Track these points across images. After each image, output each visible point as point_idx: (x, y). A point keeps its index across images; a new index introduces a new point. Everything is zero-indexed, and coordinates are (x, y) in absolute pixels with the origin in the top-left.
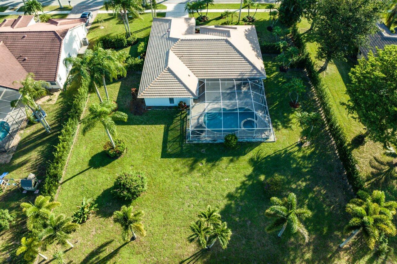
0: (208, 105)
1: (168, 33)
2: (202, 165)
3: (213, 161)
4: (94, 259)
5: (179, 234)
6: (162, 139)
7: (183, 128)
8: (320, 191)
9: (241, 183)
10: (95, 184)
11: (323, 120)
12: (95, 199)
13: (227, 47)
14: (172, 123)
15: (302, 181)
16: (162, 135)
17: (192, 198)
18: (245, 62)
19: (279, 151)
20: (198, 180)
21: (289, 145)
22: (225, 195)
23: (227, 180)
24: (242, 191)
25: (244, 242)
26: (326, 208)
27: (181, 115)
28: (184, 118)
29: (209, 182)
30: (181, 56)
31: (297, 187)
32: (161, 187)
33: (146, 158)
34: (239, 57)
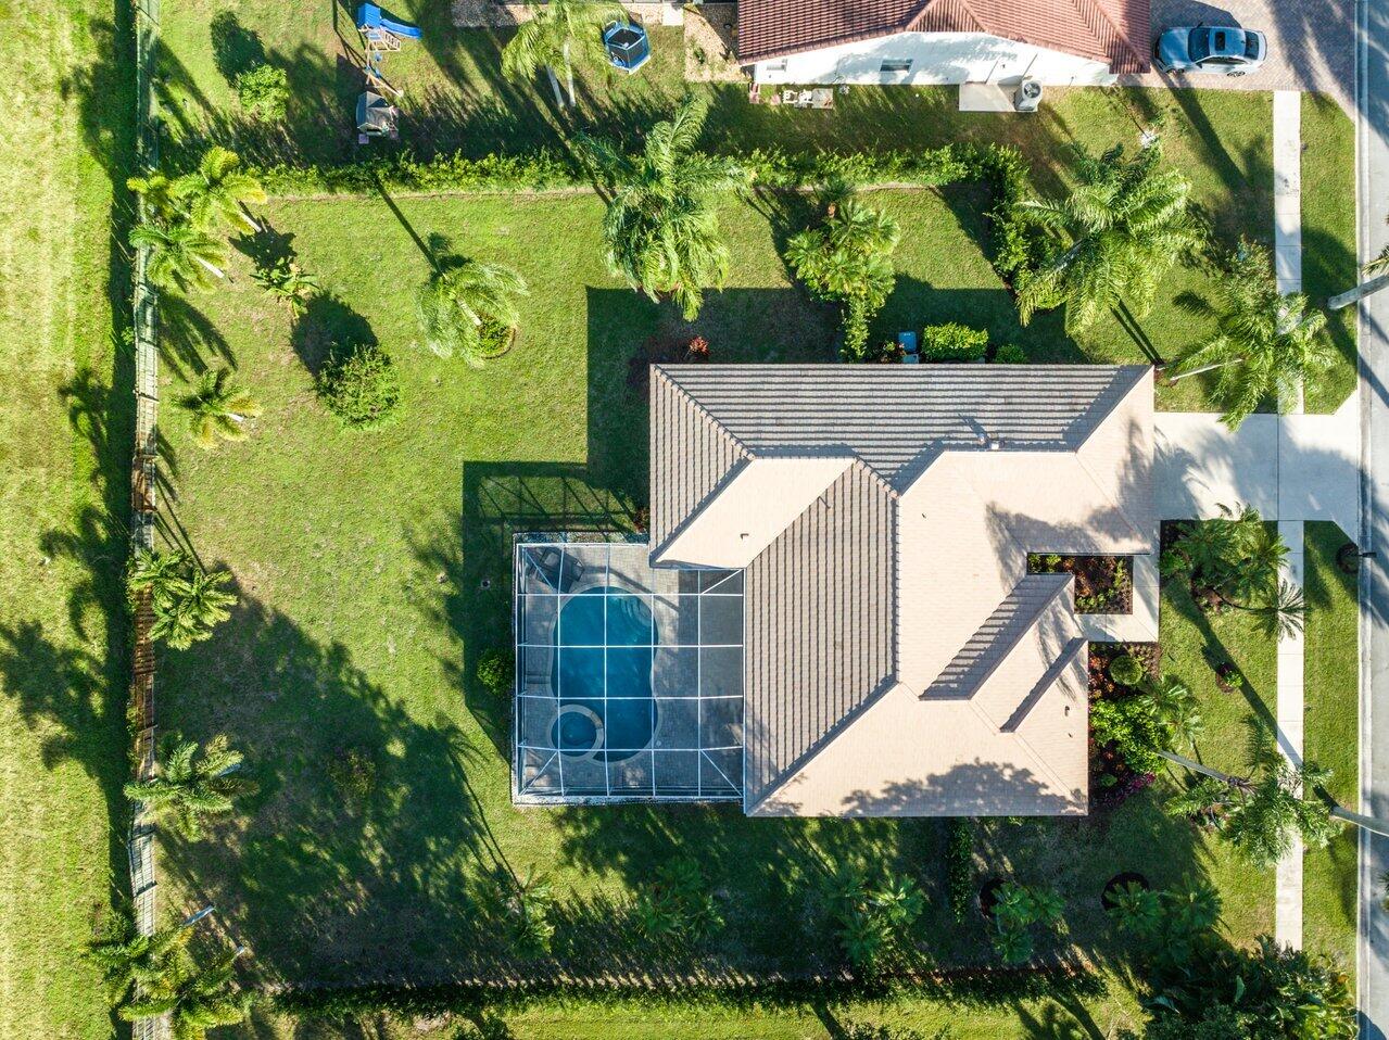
0: (669, 604)
1: (982, 441)
2: (439, 583)
3: (450, 612)
4: (196, 333)
5: (246, 524)
6: (530, 460)
7: (572, 522)
8: (355, 897)
9: (379, 687)
10: (384, 290)
11: (601, 977)
12: (340, 301)
13: (864, 683)
14: (590, 484)
15: (382, 857)
16: (547, 459)
17: (339, 555)
18: (806, 745)
19: (481, 811)
20: (392, 569)
21: (502, 843)
22: (345, 641)
23: (391, 650)
24: (354, 688)
25: (226, 679)
26: (308, 901)
27: (627, 511)
28: (614, 523)
29: (384, 602)
30: (830, 504)
31: (366, 838)
32: (373, 470)
33: (467, 419)
34: (822, 723)
